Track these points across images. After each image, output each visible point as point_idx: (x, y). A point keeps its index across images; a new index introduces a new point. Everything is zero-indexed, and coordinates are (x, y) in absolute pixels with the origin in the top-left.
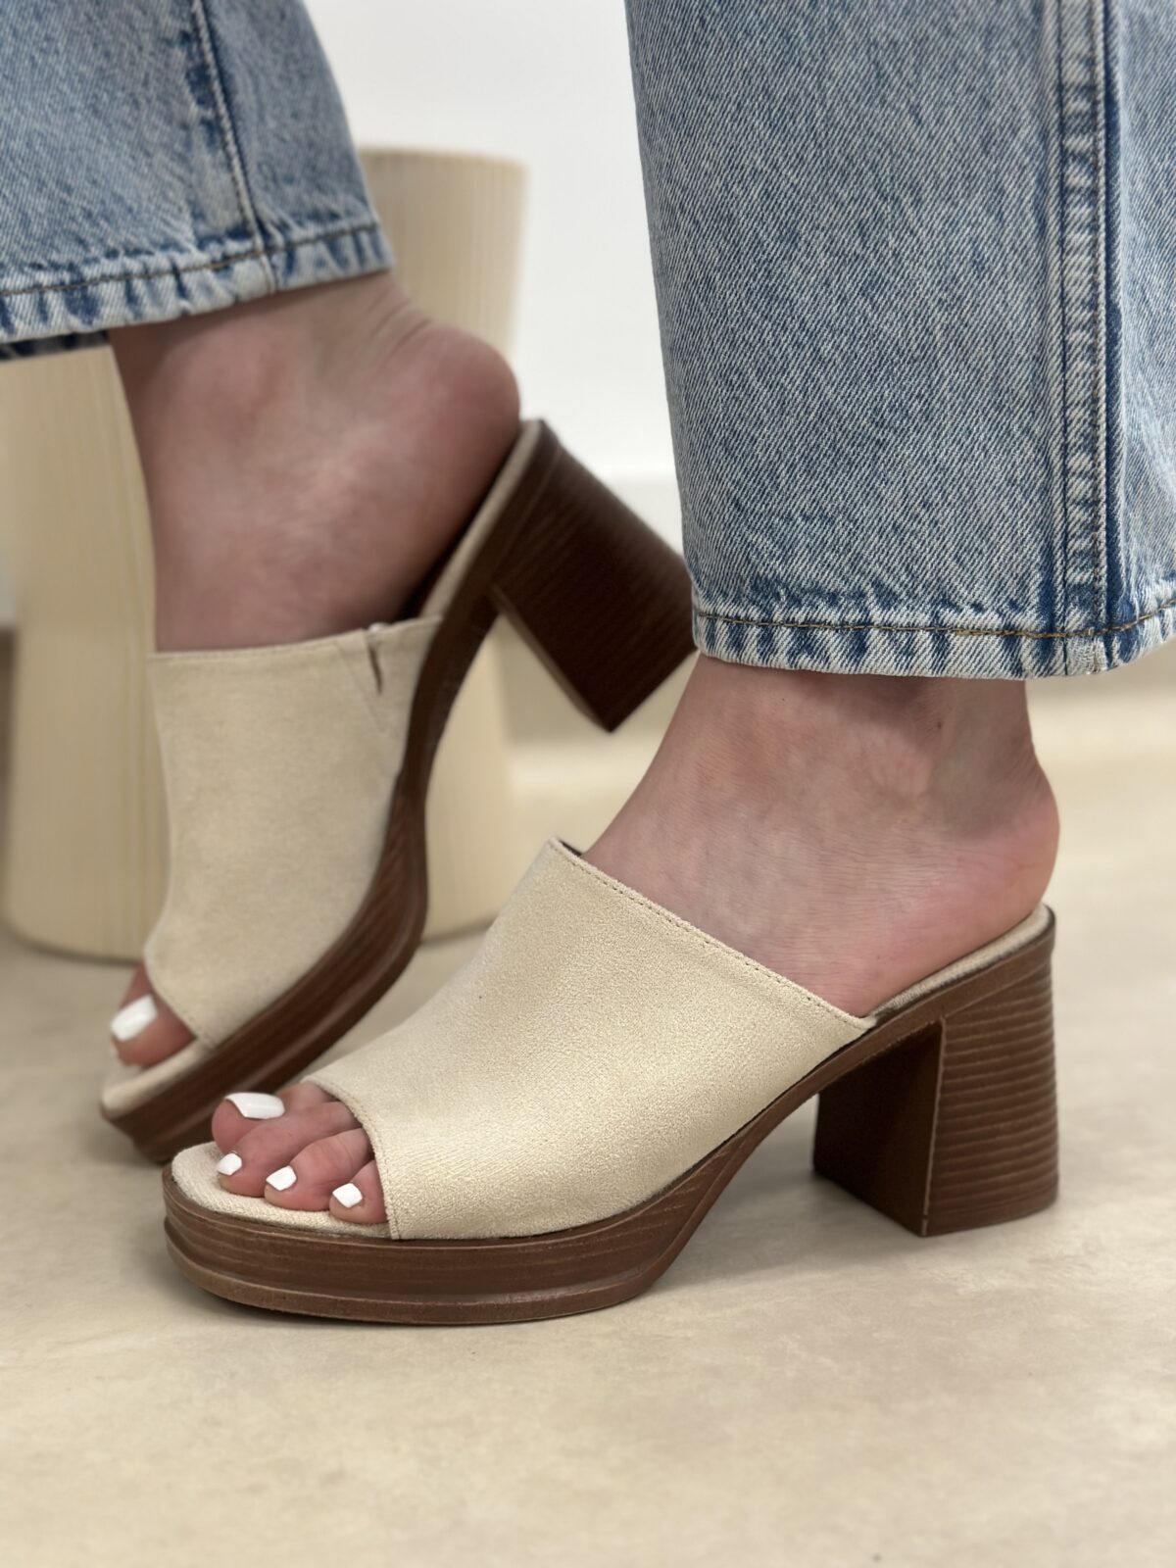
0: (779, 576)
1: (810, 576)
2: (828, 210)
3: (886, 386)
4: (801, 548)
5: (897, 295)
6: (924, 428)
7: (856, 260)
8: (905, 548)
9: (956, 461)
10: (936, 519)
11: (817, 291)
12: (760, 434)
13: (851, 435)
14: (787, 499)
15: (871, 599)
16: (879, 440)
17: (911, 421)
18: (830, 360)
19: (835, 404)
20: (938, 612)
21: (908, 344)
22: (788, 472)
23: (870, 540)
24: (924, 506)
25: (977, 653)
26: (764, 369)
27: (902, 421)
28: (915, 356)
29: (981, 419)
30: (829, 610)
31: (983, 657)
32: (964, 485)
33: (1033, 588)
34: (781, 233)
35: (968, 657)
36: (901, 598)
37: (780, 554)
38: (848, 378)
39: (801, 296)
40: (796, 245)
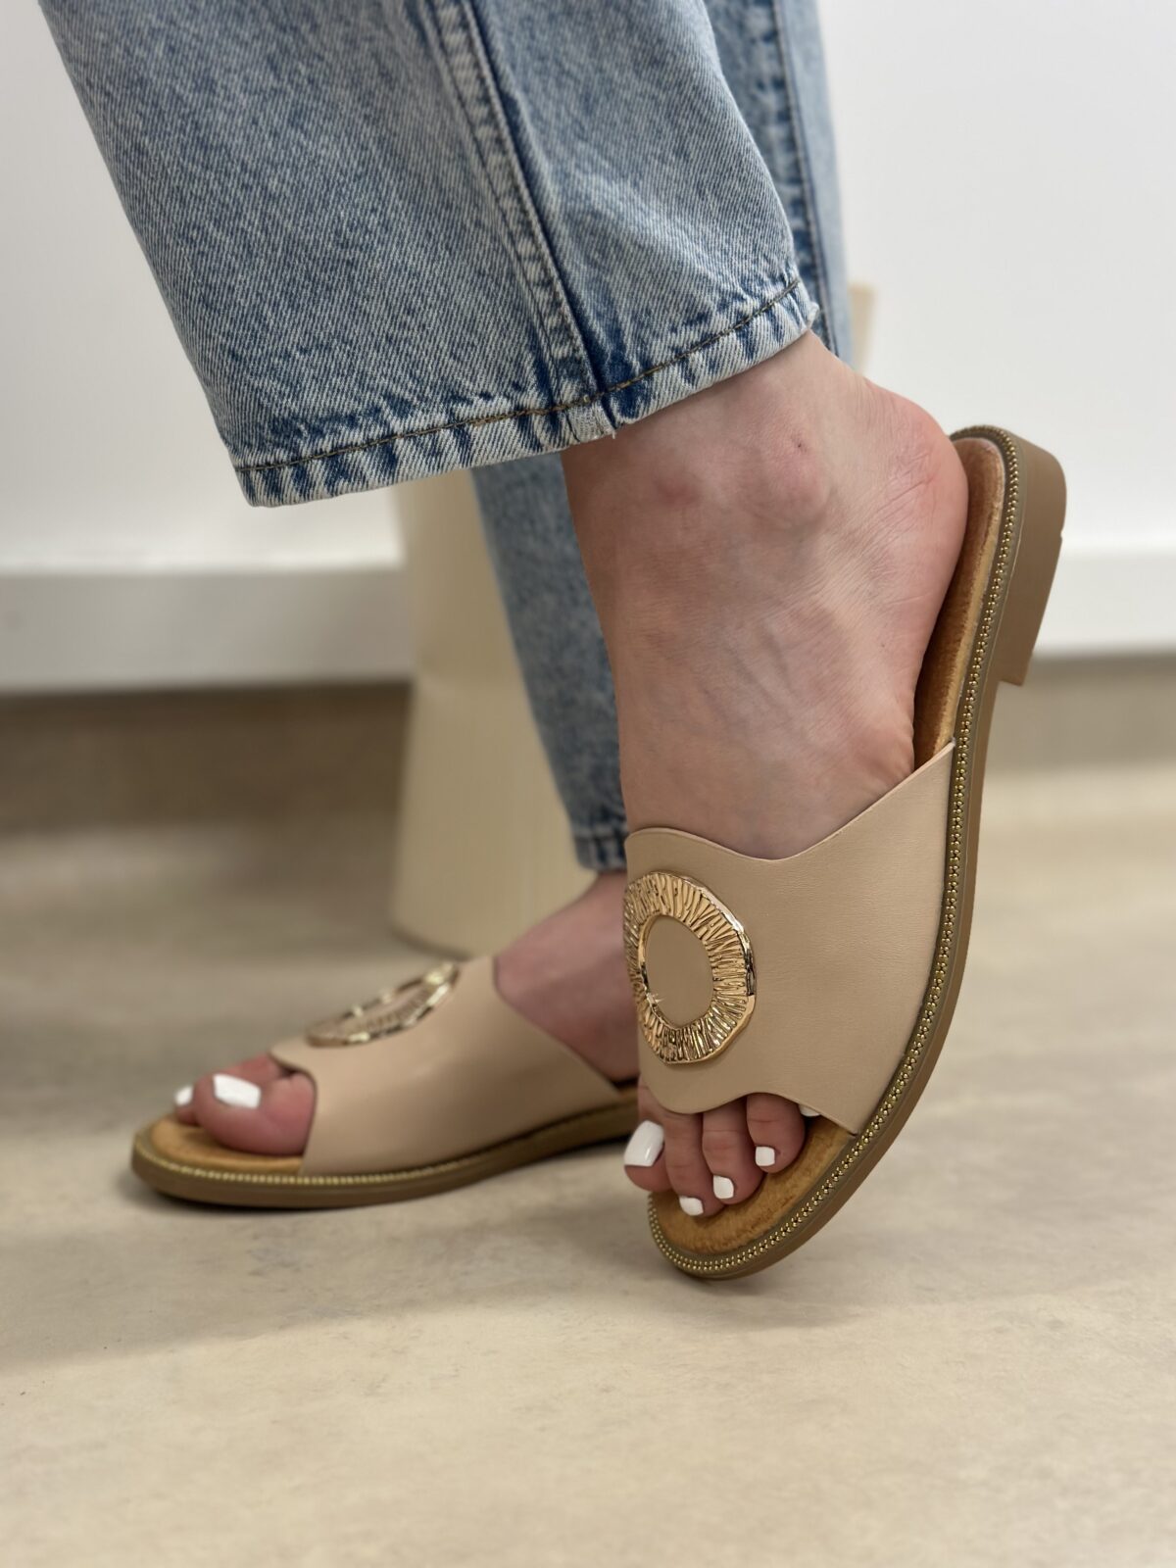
0: (294, 413)
1: (325, 405)
2: (235, 52)
3: (340, 207)
4: (307, 380)
5: (324, 119)
6: (386, 239)
7: (275, 95)
8: (403, 357)
9: (425, 263)
10: (423, 322)
11: (248, 132)
12: (236, 281)
13: (321, 262)
14: (280, 338)
15: (387, 412)
16: (348, 262)
17: (373, 235)
18: (280, 196)
19: (297, 237)
20: (452, 409)
21: (348, 163)
22: (273, 311)
23: (370, 356)
24: (408, 313)
25: (496, 439)
26: (220, 217)
27: (364, 238)
28: (359, 173)
29: (436, 221)
30: (352, 433)
31: (503, 440)
32: (439, 285)
33: (528, 368)
34: (196, 83)
35: (490, 444)
36: (414, 403)
37: (290, 391)
38: (302, 209)
39: (233, 139)
40: (214, 92)
